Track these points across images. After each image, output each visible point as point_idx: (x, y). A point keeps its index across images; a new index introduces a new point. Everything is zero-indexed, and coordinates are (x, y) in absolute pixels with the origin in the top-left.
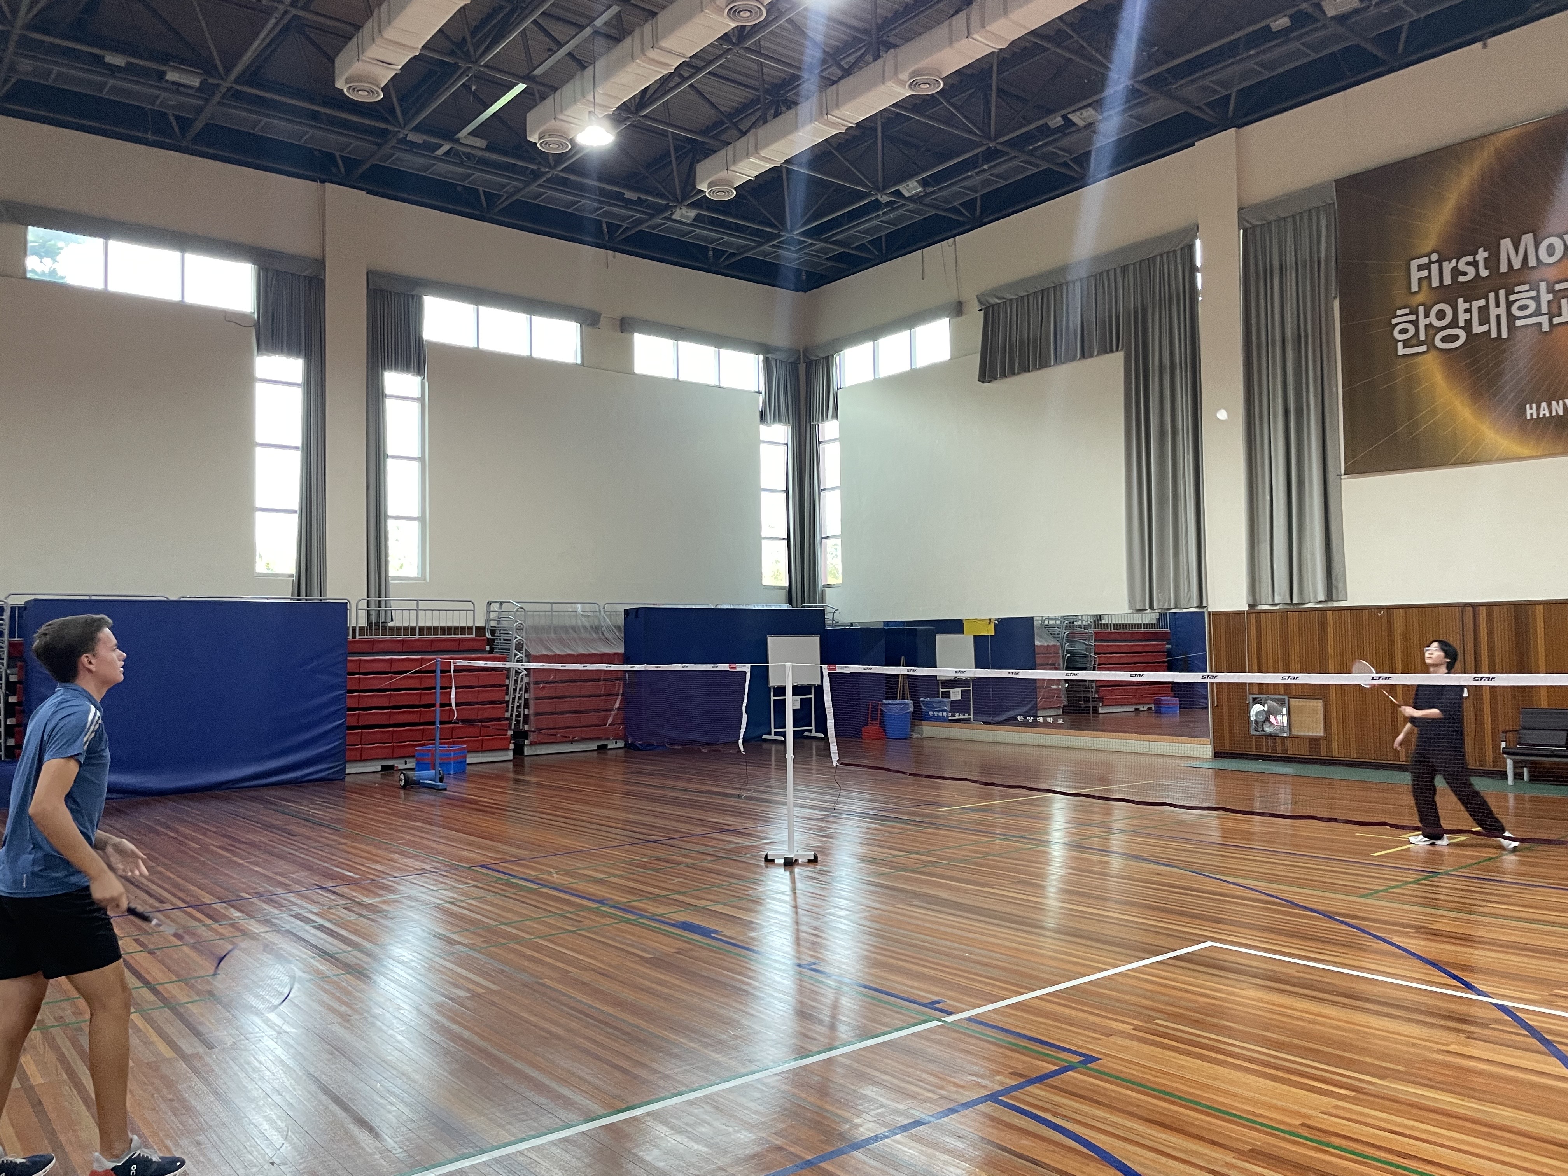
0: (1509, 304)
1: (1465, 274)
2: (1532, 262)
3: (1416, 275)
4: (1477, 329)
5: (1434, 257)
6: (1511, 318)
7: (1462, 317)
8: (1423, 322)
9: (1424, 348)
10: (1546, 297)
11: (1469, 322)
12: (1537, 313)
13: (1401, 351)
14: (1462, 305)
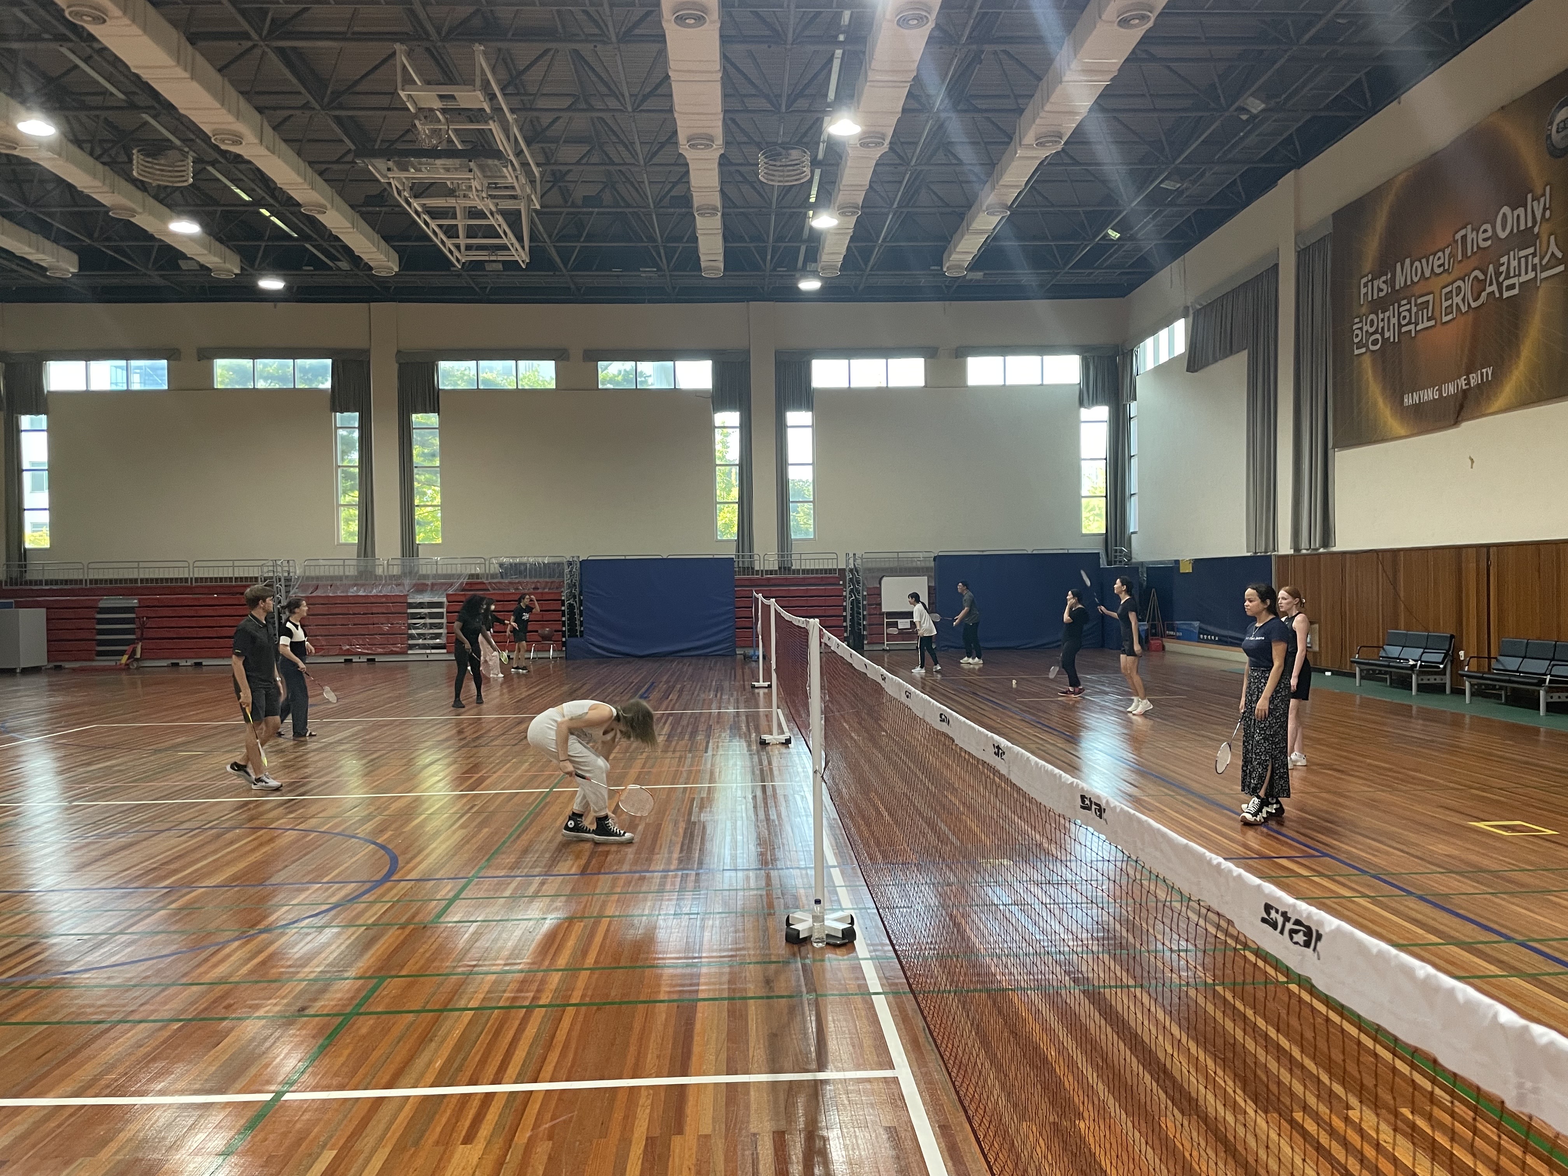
0: (1399, 314)
1: (1382, 290)
2: (1409, 283)
3: (1363, 291)
4: (1387, 335)
5: (1370, 277)
6: (1400, 326)
7: (1381, 324)
8: (1365, 329)
9: (1364, 350)
10: (1414, 309)
11: (1383, 328)
12: (1409, 323)
13: (1356, 352)
14: (1381, 316)
